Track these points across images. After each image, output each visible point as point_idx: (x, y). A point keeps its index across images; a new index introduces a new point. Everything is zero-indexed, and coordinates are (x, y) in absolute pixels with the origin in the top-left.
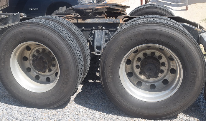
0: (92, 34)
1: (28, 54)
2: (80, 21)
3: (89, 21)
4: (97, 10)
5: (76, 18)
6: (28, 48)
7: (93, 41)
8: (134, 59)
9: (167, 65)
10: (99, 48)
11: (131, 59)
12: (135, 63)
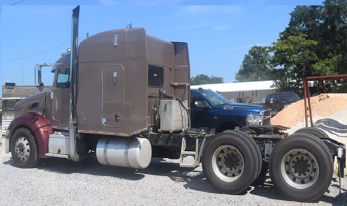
0: (263, 146)
1: (221, 155)
2: (255, 136)
3: (261, 136)
4: (267, 128)
5: (253, 133)
6: (222, 152)
7: (264, 151)
8: (290, 162)
9: (311, 166)
10: (268, 156)
11: (288, 161)
12: (292, 165)
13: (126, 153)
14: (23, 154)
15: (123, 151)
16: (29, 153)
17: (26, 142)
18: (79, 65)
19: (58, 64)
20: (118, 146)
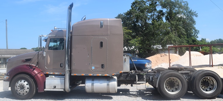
13: (108, 85)
14: (23, 91)
15: (106, 84)
16: (28, 89)
17: (26, 83)
18: (73, 37)
19: (50, 36)
20: (101, 82)
